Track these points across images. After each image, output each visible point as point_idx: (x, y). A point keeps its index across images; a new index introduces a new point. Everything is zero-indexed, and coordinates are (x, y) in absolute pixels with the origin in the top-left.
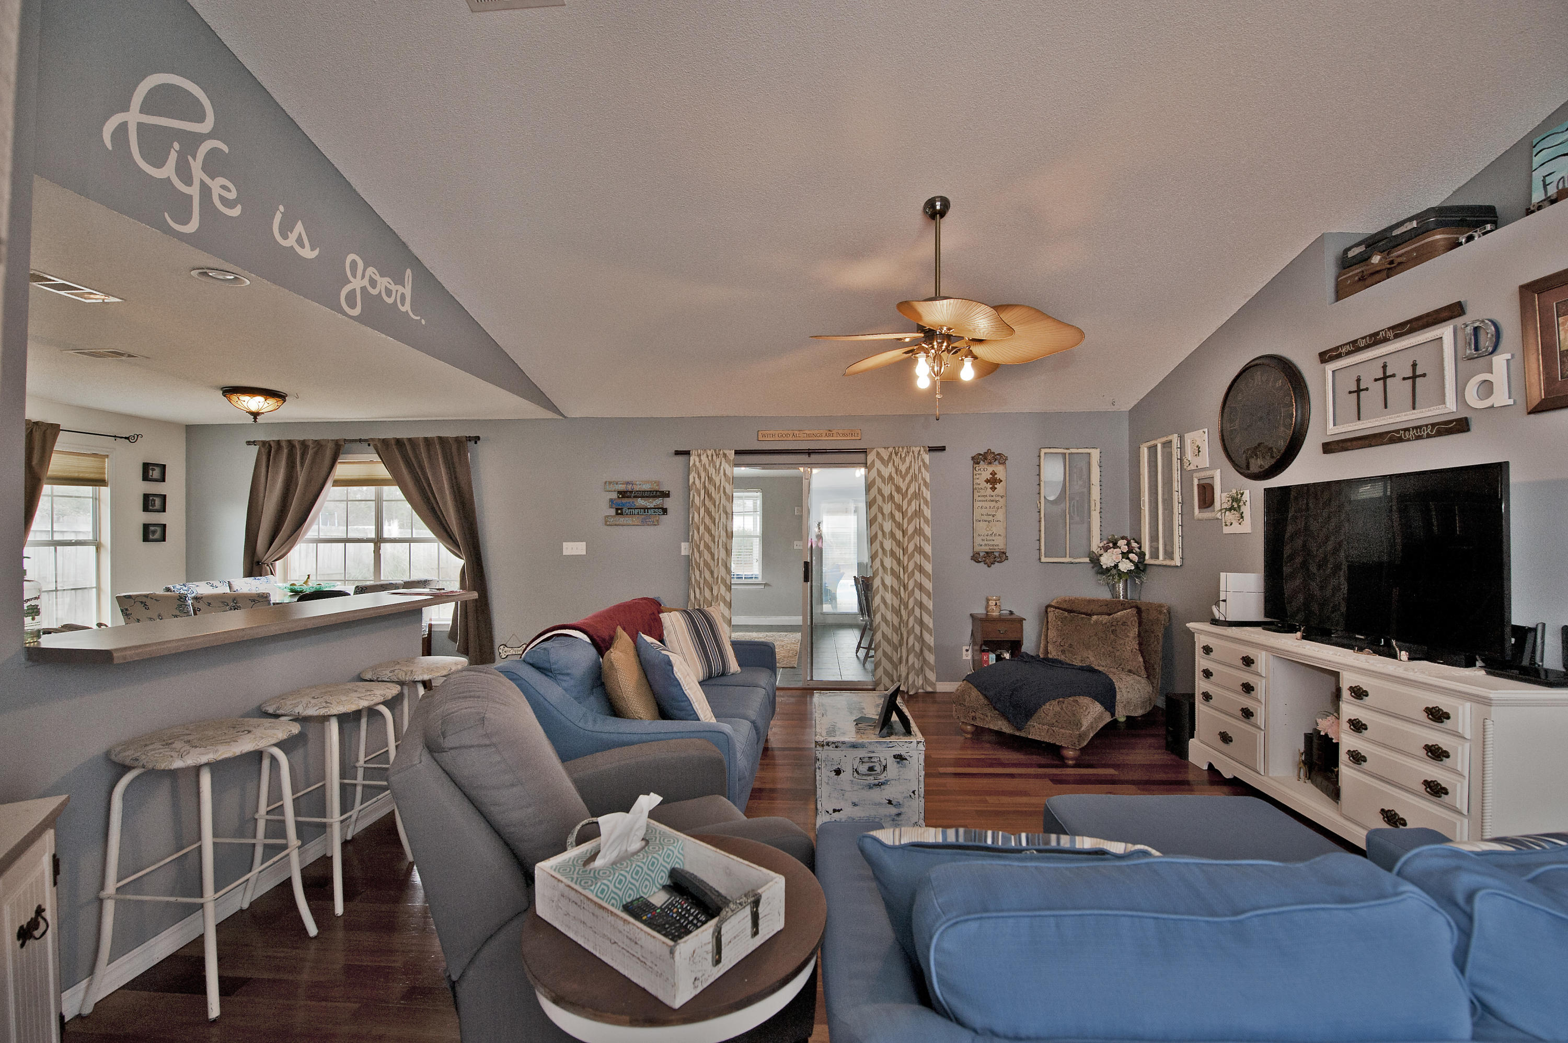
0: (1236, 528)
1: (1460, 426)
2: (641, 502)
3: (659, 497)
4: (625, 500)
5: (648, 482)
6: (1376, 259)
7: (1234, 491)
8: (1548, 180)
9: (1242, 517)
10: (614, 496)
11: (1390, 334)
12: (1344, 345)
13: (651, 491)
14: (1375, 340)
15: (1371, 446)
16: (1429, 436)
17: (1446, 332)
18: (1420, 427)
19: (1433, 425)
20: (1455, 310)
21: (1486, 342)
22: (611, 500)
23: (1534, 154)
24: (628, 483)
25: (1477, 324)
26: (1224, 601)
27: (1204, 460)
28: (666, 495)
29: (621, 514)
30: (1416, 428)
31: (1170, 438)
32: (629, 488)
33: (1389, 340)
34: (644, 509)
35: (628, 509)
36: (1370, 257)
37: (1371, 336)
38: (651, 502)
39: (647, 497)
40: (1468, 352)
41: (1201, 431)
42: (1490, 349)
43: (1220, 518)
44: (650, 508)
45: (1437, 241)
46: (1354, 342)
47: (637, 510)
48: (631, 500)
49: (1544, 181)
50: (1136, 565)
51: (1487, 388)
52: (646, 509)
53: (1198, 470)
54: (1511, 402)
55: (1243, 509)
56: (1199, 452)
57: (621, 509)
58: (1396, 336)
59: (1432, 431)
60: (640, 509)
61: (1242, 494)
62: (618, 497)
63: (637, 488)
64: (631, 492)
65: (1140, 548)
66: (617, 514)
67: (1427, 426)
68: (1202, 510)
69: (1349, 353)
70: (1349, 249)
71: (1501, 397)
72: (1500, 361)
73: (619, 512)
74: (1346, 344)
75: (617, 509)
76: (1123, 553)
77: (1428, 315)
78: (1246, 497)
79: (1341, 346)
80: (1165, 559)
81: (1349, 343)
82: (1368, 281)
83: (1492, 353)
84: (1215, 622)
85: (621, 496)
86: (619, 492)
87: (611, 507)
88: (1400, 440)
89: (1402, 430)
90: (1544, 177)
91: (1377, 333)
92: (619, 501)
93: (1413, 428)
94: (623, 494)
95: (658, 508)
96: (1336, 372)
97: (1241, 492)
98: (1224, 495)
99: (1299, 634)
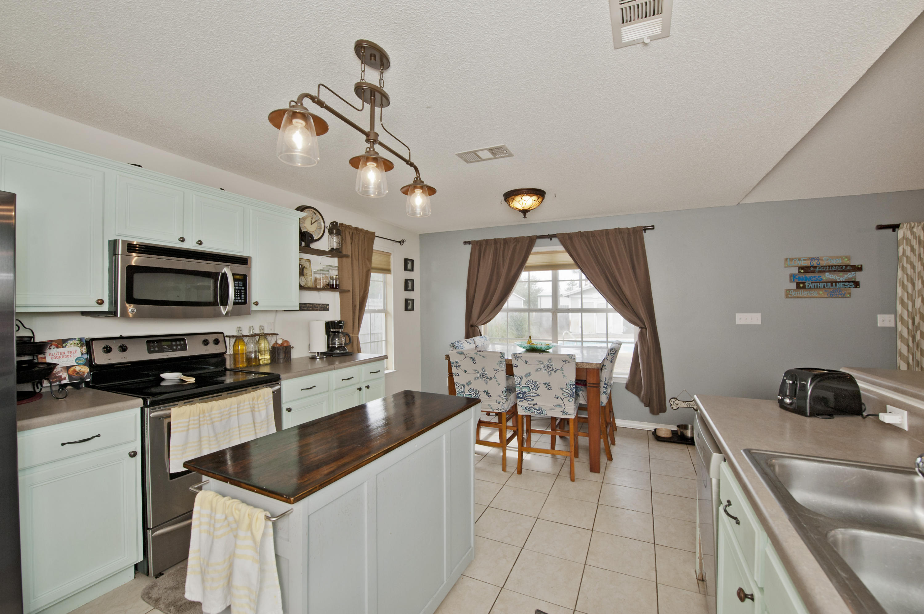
2: (828, 276)
3: (849, 271)
4: (808, 275)
5: (837, 257)
10: (795, 271)
13: (839, 266)
22: (792, 276)
24: (812, 259)
28: (859, 269)
29: (804, 287)
32: (815, 263)
34: (832, 283)
35: (812, 283)
38: (841, 276)
39: (835, 271)
44: (839, 282)
47: (822, 285)
48: (816, 275)
52: (833, 283)
57: (803, 283)
60: (827, 282)
62: (799, 272)
63: (824, 263)
64: (815, 267)
66: (798, 287)
73: (801, 285)
75: (798, 284)
85: (802, 271)
86: (801, 268)
87: (791, 281)
92: (803, 276)
94: (805, 269)
95: (849, 282)
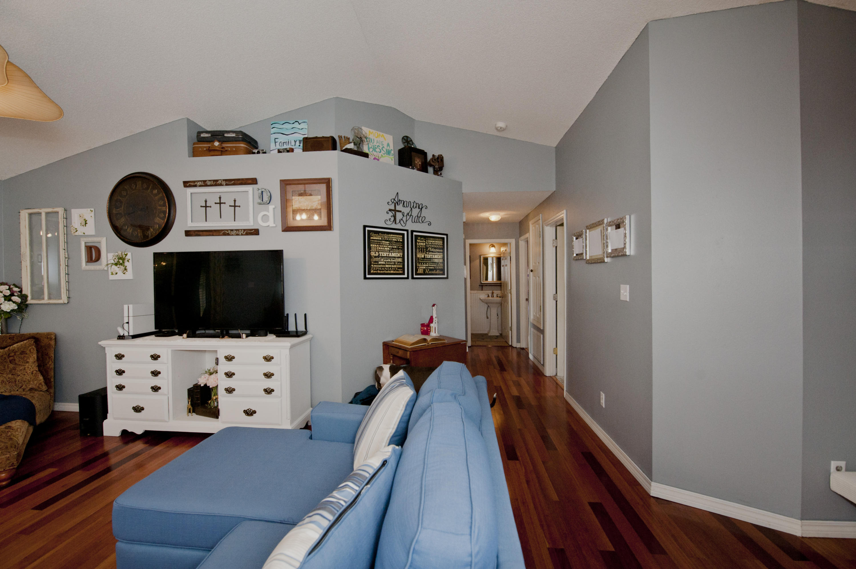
0: (120, 276)
1: (256, 232)
6: (217, 144)
7: (120, 253)
8: (277, 140)
9: (125, 269)
11: (224, 183)
12: (199, 181)
14: (216, 183)
15: (213, 235)
16: (242, 235)
17: (249, 188)
18: (238, 230)
19: (244, 230)
20: (253, 181)
21: (266, 198)
23: (272, 127)
25: (263, 190)
26: (128, 323)
27: (90, 229)
31: (56, 210)
33: (223, 185)
36: (213, 141)
37: (214, 181)
40: (259, 201)
41: (89, 209)
42: (268, 202)
43: (106, 269)
45: (241, 146)
46: (205, 181)
49: (275, 140)
50: (19, 305)
51: (265, 218)
53: (84, 235)
54: (274, 225)
55: (126, 264)
56: (86, 224)
58: (226, 185)
59: (243, 233)
61: (126, 255)
65: (21, 292)
67: (241, 230)
68: (87, 263)
69: (200, 186)
70: (202, 132)
71: (271, 223)
72: (271, 207)
74: (200, 181)
76: (5, 296)
77: (243, 179)
78: (129, 256)
79: (197, 181)
80: (50, 298)
81: (201, 181)
82: (212, 153)
83: (268, 204)
84: (121, 337)
88: (228, 234)
89: (230, 230)
90: (275, 138)
91: (217, 181)
93: (235, 230)
96: (193, 194)
97: (126, 253)
98: (111, 256)
99: (185, 335)
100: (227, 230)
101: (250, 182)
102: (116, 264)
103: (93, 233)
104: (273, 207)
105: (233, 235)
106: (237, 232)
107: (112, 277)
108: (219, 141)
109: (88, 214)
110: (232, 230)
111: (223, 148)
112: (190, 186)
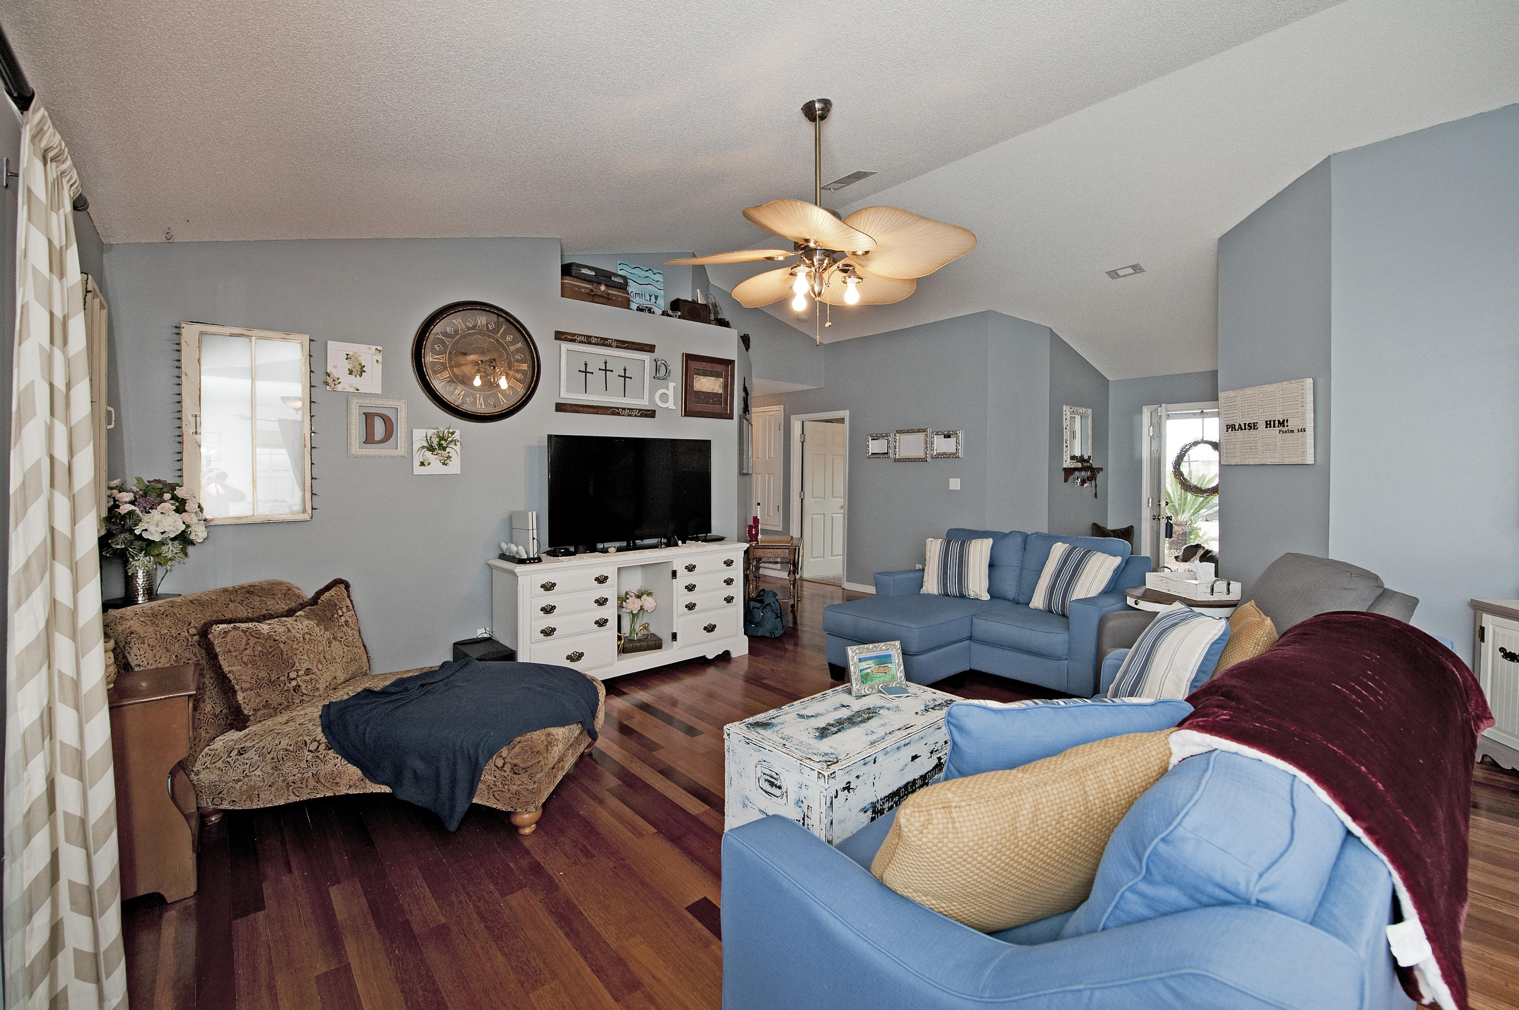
0: (436, 469)
1: (650, 414)
6: (603, 288)
9: (448, 458)
11: (614, 344)
12: (580, 335)
14: (603, 342)
15: (597, 413)
16: (635, 416)
17: (646, 357)
18: (632, 409)
19: (640, 410)
20: (650, 348)
21: (665, 373)
25: (660, 361)
30: (630, 409)
33: (612, 347)
36: (600, 284)
37: (601, 338)
40: (656, 375)
42: (667, 378)
43: (407, 455)
46: (589, 337)
51: (663, 399)
53: (358, 394)
54: (674, 407)
55: (450, 448)
56: (362, 372)
58: (617, 347)
59: (638, 413)
61: (453, 433)
67: (636, 410)
68: (366, 445)
69: (581, 342)
70: (583, 267)
71: (671, 405)
72: (671, 385)
74: (582, 335)
77: (637, 344)
78: (457, 436)
79: (576, 333)
81: (585, 336)
82: (596, 299)
83: (667, 380)
88: (618, 414)
89: (621, 408)
91: (606, 339)
93: (628, 409)
97: (451, 431)
98: (421, 434)
100: (618, 408)
101: (648, 348)
102: (431, 449)
103: (379, 391)
104: (674, 384)
105: (623, 415)
106: (630, 412)
107: (418, 470)
108: (606, 285)
109: (368, 354)
110: (623, 409)
111: (609, 294)
112: (566, 340)
